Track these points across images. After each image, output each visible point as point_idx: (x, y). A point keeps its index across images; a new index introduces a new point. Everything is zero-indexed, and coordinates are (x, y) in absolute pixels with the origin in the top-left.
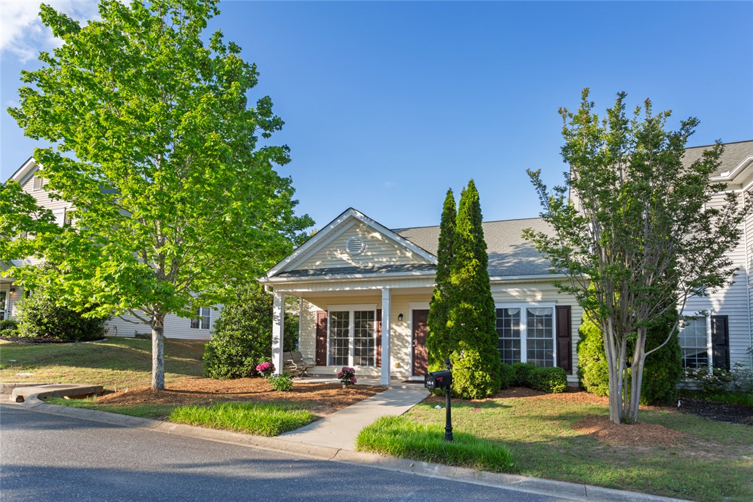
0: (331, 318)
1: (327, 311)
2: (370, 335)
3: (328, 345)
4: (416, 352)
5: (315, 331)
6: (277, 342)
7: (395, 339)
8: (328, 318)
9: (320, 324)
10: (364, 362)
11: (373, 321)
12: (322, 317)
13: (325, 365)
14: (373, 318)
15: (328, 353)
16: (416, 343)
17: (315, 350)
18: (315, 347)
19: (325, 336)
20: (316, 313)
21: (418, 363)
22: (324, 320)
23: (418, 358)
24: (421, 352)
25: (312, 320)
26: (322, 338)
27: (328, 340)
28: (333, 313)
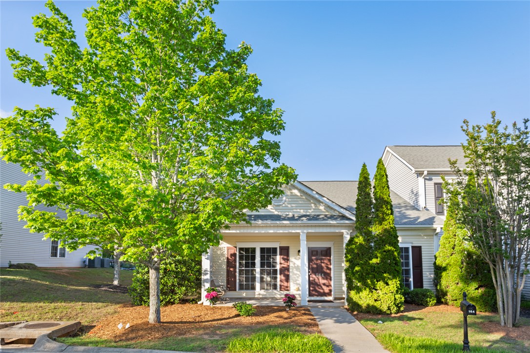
0: (240, 253)
1: (236, 247)
2: (274, 266)
3: (237, 274)
4: (311, 279)
5: (226, 263)
6: (207, 274)
7: (295, 269)
8: (238, 253)
9: (229, 258)
10: (269, 288)
11: (276, 255)
12: (232, 252)
13: (236, 290)
14: (276, 253)
15: (238, 281)
16: (311, 272)
17: (225, 279)
18: (226, 276)
19: (235, 267)
20: (226, 249)
21: (312, 287)
22: (234, 255)
23: (312, 284)
24: (314, 279)
25: (222, 255)
26: (232, 269)
27: (237, 270)
28: (241, 249)
